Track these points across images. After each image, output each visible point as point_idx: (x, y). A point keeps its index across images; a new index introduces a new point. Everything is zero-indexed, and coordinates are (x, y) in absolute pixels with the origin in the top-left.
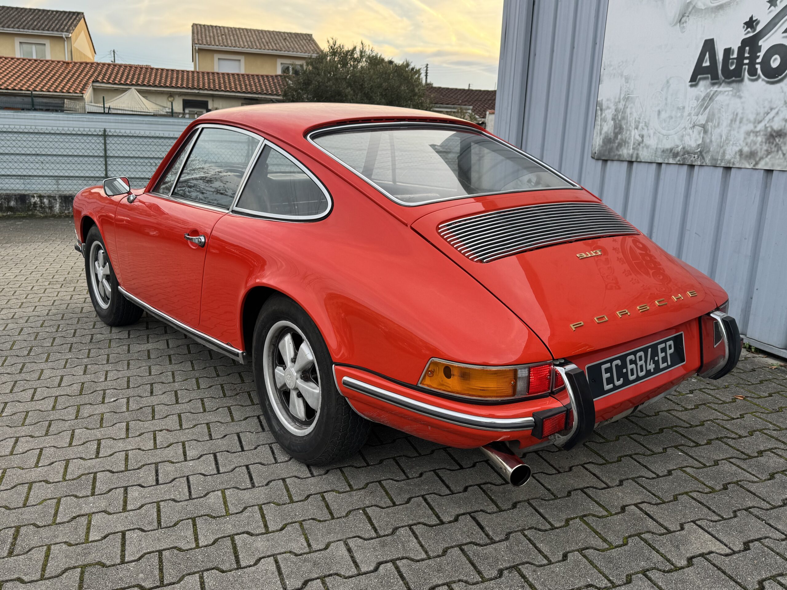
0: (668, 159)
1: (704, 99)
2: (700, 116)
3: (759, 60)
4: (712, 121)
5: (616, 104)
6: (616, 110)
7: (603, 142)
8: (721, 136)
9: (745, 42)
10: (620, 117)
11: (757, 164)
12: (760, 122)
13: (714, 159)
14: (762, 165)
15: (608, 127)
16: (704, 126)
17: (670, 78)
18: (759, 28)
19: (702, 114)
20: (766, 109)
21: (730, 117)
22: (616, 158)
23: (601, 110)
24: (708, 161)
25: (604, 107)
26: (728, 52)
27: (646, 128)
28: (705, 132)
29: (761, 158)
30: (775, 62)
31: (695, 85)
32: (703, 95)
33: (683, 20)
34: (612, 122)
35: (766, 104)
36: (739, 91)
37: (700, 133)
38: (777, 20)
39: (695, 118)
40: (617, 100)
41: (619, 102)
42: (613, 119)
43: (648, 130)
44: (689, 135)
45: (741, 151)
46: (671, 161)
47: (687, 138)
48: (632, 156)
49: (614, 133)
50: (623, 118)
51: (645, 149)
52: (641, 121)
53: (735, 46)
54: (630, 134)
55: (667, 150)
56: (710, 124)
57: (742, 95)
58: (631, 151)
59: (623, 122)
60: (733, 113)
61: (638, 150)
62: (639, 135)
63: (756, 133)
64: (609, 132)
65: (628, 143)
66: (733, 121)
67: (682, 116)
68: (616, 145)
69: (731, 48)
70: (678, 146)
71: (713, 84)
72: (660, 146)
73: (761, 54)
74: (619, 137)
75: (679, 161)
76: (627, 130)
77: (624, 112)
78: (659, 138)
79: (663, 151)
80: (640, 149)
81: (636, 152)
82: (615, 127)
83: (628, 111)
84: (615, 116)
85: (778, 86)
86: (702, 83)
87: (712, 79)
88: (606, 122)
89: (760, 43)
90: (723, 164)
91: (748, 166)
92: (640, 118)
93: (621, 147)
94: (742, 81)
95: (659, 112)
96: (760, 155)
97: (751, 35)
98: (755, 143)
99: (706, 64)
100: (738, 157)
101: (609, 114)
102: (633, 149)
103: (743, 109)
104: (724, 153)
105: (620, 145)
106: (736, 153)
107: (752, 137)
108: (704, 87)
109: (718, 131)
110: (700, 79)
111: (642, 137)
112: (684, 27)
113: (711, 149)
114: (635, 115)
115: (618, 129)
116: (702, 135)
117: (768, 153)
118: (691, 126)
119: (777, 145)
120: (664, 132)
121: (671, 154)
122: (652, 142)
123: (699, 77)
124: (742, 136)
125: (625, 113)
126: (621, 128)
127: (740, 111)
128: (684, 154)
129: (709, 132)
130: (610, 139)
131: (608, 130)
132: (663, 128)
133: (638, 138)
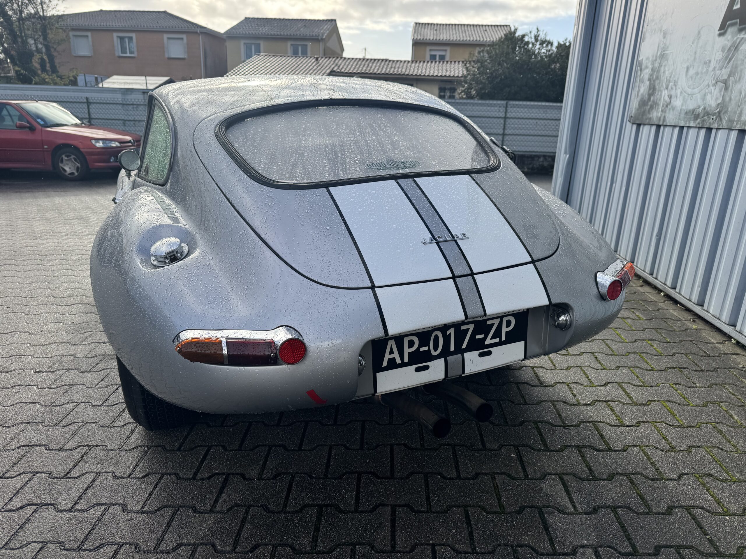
0: (689, 123)
1: (730, 48)
2: (724, 70)
4: (734, 74)
5: (653, 62)
6: (652, 70)
7: (639, 105)
8: (741, 93)
10: (654, 77)
13: (731, 121)
15: (644, 89)
16: (725, 82)
17: (702, 28)
19: (725, 68)
22: (647, 121)
23: (641, 70)
24: (725, 123)
25: (643, 67)
27: (674, 88)
28: (726, 88)
31: (724, 34)
32: (729, 44)
34: (648, 83)
37: (721, 91)
39: (718, 72)
40: (654, 58)
41: (656, 60)
42: (649, 80)
43: (676, 89)
44: (711, 93)
46: (692, 124)
47: (709, 97)
48: (660, 119)
49: (648, 94)
50: (657, 78)
51: (671, 111)
52: (671, 79)
54: (661, 95)
55: (690, 111)
56: (732, 79)
58: (659, 114)
59: (657, 82)
61: (665, 112)
62: (668, 96)
64: (645, 94)
65: (658, 105)
67: (707, 71)
68: (649, 107)
70: (699, 107)
71: (741, 31)
72: (684, 107)
74: (652, 98)
75: (699, 123)
76: (659, 90)
77: (658, 71)
78: (684, 99)
79: (686, 113)
80: (668, 111)
81: (663, 115)
82: (650, 89)
83: (662, 69)
84: (651, 75)
86: (730, 30)
87: (740, 25)
88: (643, 83)
90: (738, 127)
92: (670, 77)
93: (652, 109)
95: (688, 68)
99: (737, 6)
101: (646, 74)
102: (662, 111)
104: (741, 113)
105: (652, 107)
108: (731, 35)
109: (738, 86)
110: (729, 25)
111: (670, 97)
113: (729, 109)
114: (667, 73)
115: (652, 90)
116: (723, 92)
118: (714, 82)
120: (689, 91)
121: (693, 116)
122: (677, 103)
123: (728, 23)
126: (654, 89)
128: (704, 116)
129: (730, 88)
130: (645, 101)
131: (644, 92)
132: (689, 87)
133: (667, 99)
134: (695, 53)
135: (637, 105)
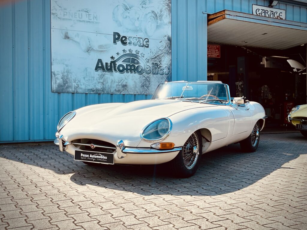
0: (91, 92)
1: (101, 75)
2: (101, 80)
3: (117, 67)
4: (105, 81)
5: (63, 73)
6: (63, 76)
7: (58, 86)
8: (109, 86)
9: (111, 62)
10: (65, 78)
11: (121, 93)
12: (120, 83)
13: (107, 92)
14: (122, 93)
15: (60, 81)
16: (102, 83)
17: (87, 68)
18: (115, 59)
19: (101, 79)
20: (121, 80)
21: (111, 81)
22: (66, 92)
23: (55, 75)
24: (105, 92)
25: (56, 74)
26: (107, 64)
27: (79, 82)
28: (103, 84)
29: (122, 91)
30: (121, 68)
31: (98, 71)
32: (100, 74)
33: (89, 51)
34: (62, 80)
35: (121, 78)
36: (112, 74)
37: (101, 85)
38: (120, 58)
39: (99, 80)
40: (63, 72)
41: (64, 73)
42: (62, 78)
43: (80, 83)
44: (98, 85)
45: (116, 90)
46: (92, 93)
48: (74, 91)
49: (63, 83)
50: (67, 78)
51: (80, 89)
52: (76, 80)
53: (109, 63)
54: (72, 84)
55: (90, 89)
56: (104, 82)
57: (113, 75)
58: (73, 90)
59: (68, 80)
60: (111, 80)
61: (77, 89)
62: (77, 85)
63: (119, 85)
64: (61, 83)
65: (71, 87)
66: (112, 82)
67: (94, 80)
68: (66, 87)
69: (107, 63)
70: (94, 88)
71: (104, 72)
72: (86, 88)
73: (117, 66)
74: (66, 85)
75: (95, 93)
78: (85, 86)
79: (88, 90)
80: (78, 89)
81: (76, 90)
82: (64, 81)
83: (69, 76)
84: (63, 77)
85: (123, 74)
86: (99, 71)
87: (103, 70)
88: (58, 79)
89: (116, 63)
90: (111, 93)
91: (118, 93)
92: (75, 79)
93: (68, 88)
94: (113, 72)
96: (121, 91)
97: (113, 60)
98: (119, 88)
99: (100, 65)
100: (115, 91)
101: (59, 76)
102: (74, 89)
103: (114, 79)
104: (110, 90)
105: (67, 87)
106: (114, 90)
107: (118, 86)
108: (100, 72)
109: (107, 84)
110: (99, 70)
111: (78, 85)
112: (89, 54)
113: (106, 89)
114: (73, 78)
116: (102, 85)
117: (123, 90)
118: (98, 82)
119: (125, 88)
120: (88, 84)
122: (83, 87)
123: (98, 69)
124: (115, 86)
125: (68, 77)
126: (67, 82)
127: (113, 79)
128: (97, 91)
129: (105, 84)
130: (62, 85)
131: (60, 82)
132: (87, 83)
133: (76, 85)
134: (86, 74)
135: (57, 86)
